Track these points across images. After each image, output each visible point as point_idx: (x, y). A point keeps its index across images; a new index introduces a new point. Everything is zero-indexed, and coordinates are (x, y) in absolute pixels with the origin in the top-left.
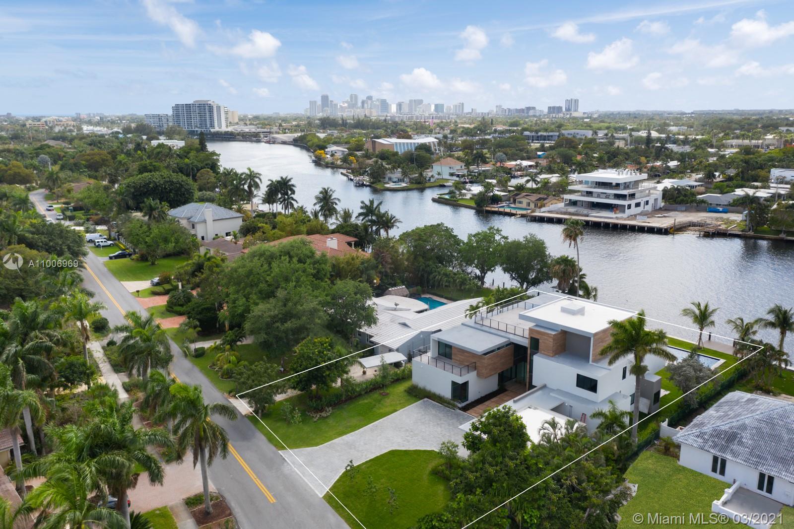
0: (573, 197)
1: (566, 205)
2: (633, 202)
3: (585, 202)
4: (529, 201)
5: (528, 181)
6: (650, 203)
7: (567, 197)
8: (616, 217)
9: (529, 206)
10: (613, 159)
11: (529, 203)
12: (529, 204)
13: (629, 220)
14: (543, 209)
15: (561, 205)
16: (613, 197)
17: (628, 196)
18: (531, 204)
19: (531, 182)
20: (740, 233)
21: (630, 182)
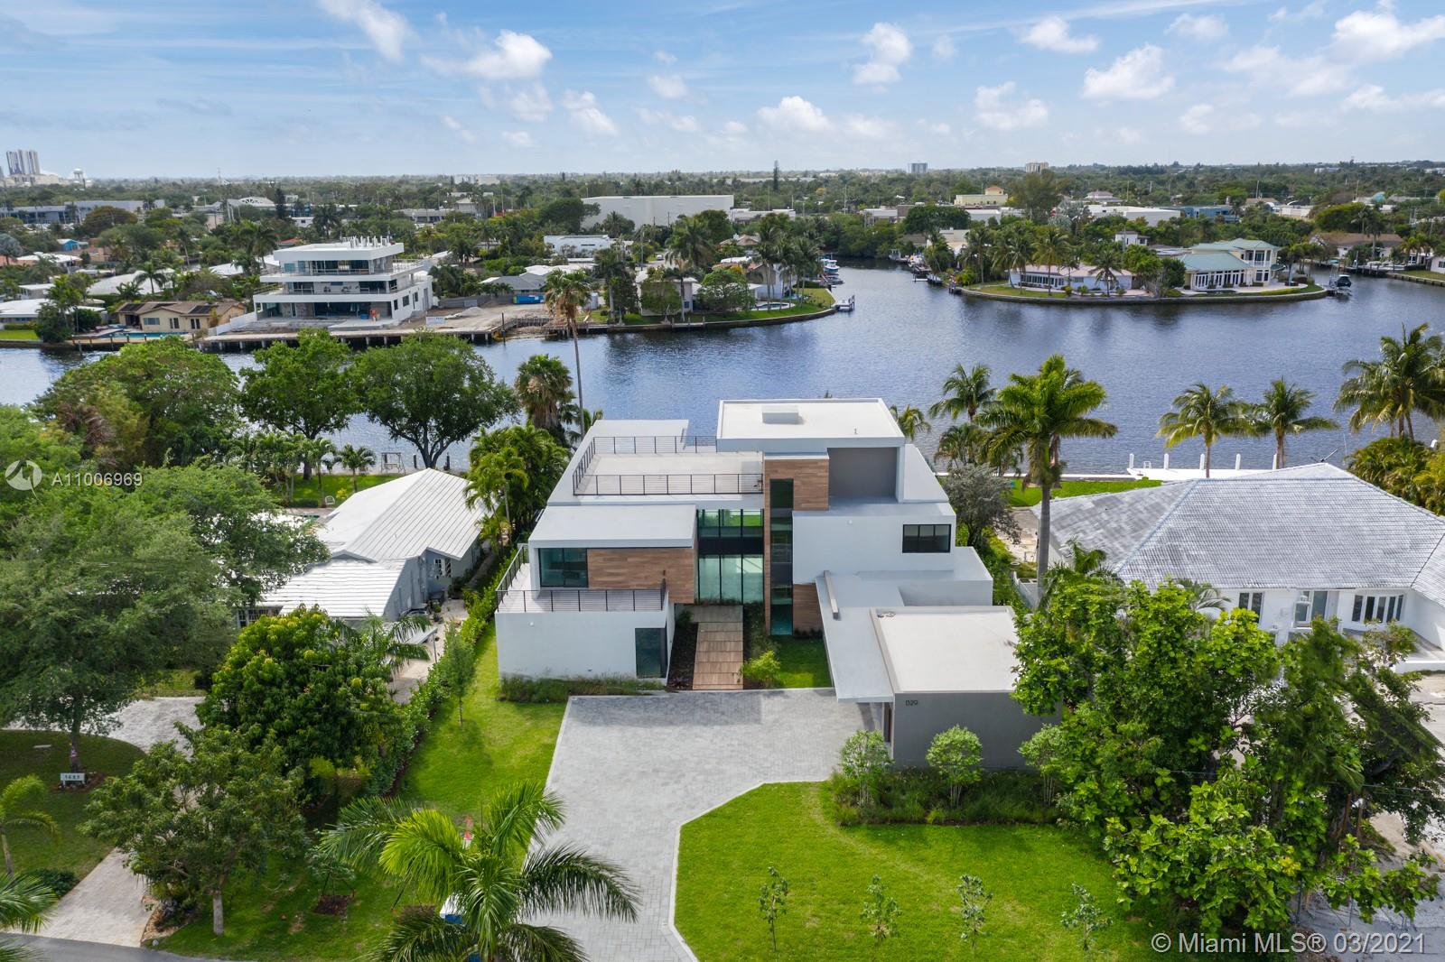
0: (272, 298)
1: (260, 317)
2: (399, 296)
3: (300, 305)
4: (174, 316)
5: (141, 279)
6: (421, 296)
7: (258, 298)
8: (384, 326)
9: (177, 326)
10: (327, 225)
11: (176, 320)
12: (176, 323)
13: (403, 328)
14: (220, 328)
15: (252, 317)
16: (359, 289)
17: (387, 285)
18: (181, 322)
19: (148, 280)
20: (606, 326)
21: (381, 259)
